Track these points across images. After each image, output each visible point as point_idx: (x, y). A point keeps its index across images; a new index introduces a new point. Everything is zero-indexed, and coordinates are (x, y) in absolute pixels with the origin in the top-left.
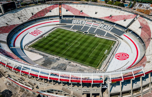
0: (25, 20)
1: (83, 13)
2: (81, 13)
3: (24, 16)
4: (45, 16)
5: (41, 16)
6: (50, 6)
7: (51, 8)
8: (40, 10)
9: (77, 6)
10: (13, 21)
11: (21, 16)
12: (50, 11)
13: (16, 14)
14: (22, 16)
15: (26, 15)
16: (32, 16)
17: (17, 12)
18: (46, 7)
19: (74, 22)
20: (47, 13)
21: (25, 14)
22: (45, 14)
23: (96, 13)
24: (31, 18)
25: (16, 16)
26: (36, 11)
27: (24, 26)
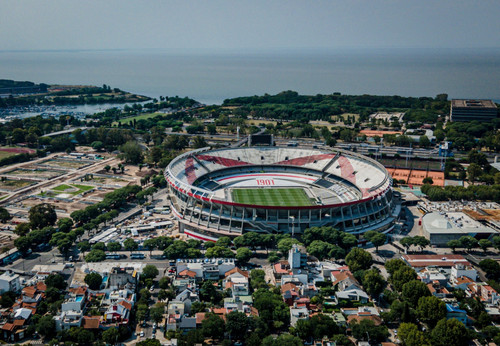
0: (269, 162)
3: (272, 158)
8: (304, 156)
10: (251, 158)
11: (268, 156)
12: (315, 162)
16: (283, 161)
20: (309, 162)
21: (276, 155)
24: (279, 163)
25: (261, 154)
26: (297, 156)
27: (263, 168)
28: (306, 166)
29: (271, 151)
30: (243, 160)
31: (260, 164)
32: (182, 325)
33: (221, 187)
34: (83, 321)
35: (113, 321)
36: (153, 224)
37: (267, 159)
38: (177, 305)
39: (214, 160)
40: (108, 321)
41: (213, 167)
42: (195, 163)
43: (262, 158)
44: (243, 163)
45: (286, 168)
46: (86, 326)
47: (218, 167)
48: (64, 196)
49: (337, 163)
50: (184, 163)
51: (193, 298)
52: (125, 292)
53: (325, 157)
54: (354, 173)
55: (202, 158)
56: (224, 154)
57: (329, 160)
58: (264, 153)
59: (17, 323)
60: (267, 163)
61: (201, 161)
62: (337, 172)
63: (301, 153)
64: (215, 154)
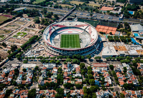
5: (79, 27)
10: (67, 24)
12: (83, 26)
18: (83, 24)
19: (86, 35)
21: (74, 24)
24: (74, 26)
25: (70, 23)
26: (79, 24)
27: (70, 27)
28: (81, 27)
29: (72, 22)
30: (65, 25)
31: (69, 26)
32: (41, 84)
33: (59, 34)
34: (22, 82)
35: (28, 82)
36: (40, 49)
37: (71, 25)
38: (41, 78)
39: (57, 26)
40: (27, 82)
41: (57, 28)
42: (52, 28)
43: (70, 24)
44: (65, 26)
45: (76, 27)
46: (22, 84)
47: (58, 28)
48: (19, 37)
49: (88, 28)
50: (49, 28)
51: (45, 76)
52: (31, 74)
53: (86, 25)
54: (91, 32)
55: (54, 26)
56: (60, 24)
57: (87, 26)
58: (71, 23)
59: (8, 82)
60: (71, 26)
61: (54, 27)
62: (88, 31)
63: (80, 23)
64: (58, 24)
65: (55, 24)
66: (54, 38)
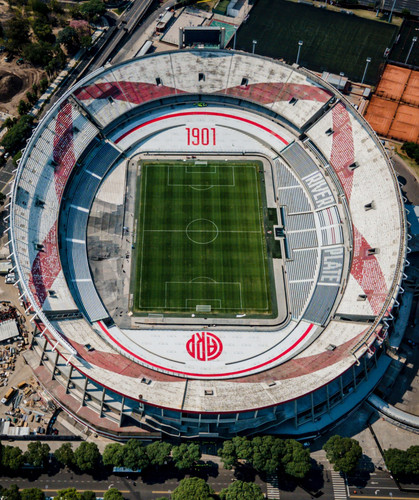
0: (213, 87)
1: (351, 174)
2: (348, 171)
3: (219, 77)
4: (269, 106)
5: (261, 98)
6: (309, 84)
7: (306, 94)
8: (275, 80)
9: (363, 141)
10: (181, 77)
11: (211, 72)
12: (293, 101)
13: (205, 61)
14: (214, 73)
15: (227, 74)
16: (238, 87)
17: (215, 56)
18: (295, 82)
19: (312, 179)
20: (282, 99)
21: (226, 70)
22: (273, 102)
23: (369, 206)
24: (230, 90)
25: (199, 68)
26: (261, 78)
27: (200, 99)
29: (216, 61)
30: (167, 82)
31: (195, 90)
33: (123, 156)
37: (209, 78)
39: (112, 93)
41: (108, 113)
42: (75, 114)
43: (201, 77)
44: (164, 89)
47: (120, 107)
49: (327, 121)
53: (312, 94)
54: (354, 165)
55: (90, 94)
57: (318, 105)
58: (206, 63)
60: (208, 90)
61: (86, 103)
62: (326, 144)
63: (272, 72)
64: (115, 77)
65: (98, 82)
66: (90, 202)
